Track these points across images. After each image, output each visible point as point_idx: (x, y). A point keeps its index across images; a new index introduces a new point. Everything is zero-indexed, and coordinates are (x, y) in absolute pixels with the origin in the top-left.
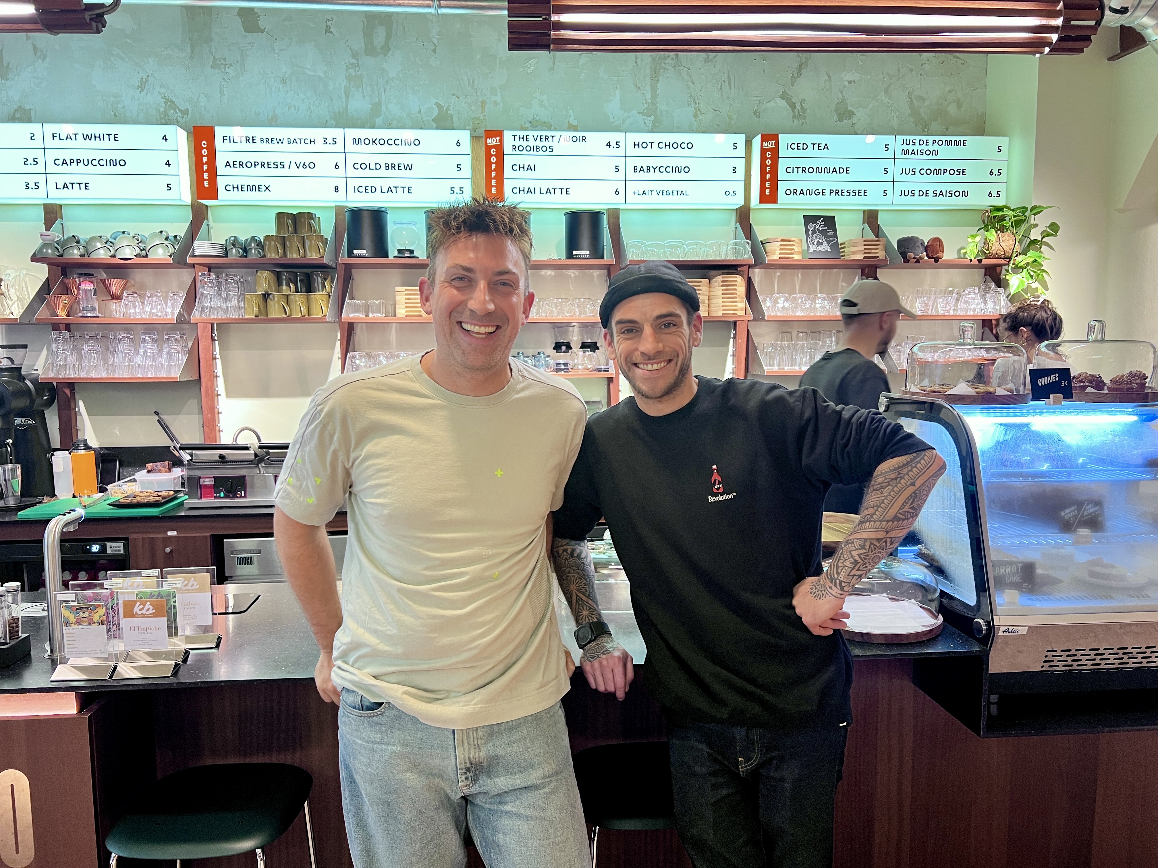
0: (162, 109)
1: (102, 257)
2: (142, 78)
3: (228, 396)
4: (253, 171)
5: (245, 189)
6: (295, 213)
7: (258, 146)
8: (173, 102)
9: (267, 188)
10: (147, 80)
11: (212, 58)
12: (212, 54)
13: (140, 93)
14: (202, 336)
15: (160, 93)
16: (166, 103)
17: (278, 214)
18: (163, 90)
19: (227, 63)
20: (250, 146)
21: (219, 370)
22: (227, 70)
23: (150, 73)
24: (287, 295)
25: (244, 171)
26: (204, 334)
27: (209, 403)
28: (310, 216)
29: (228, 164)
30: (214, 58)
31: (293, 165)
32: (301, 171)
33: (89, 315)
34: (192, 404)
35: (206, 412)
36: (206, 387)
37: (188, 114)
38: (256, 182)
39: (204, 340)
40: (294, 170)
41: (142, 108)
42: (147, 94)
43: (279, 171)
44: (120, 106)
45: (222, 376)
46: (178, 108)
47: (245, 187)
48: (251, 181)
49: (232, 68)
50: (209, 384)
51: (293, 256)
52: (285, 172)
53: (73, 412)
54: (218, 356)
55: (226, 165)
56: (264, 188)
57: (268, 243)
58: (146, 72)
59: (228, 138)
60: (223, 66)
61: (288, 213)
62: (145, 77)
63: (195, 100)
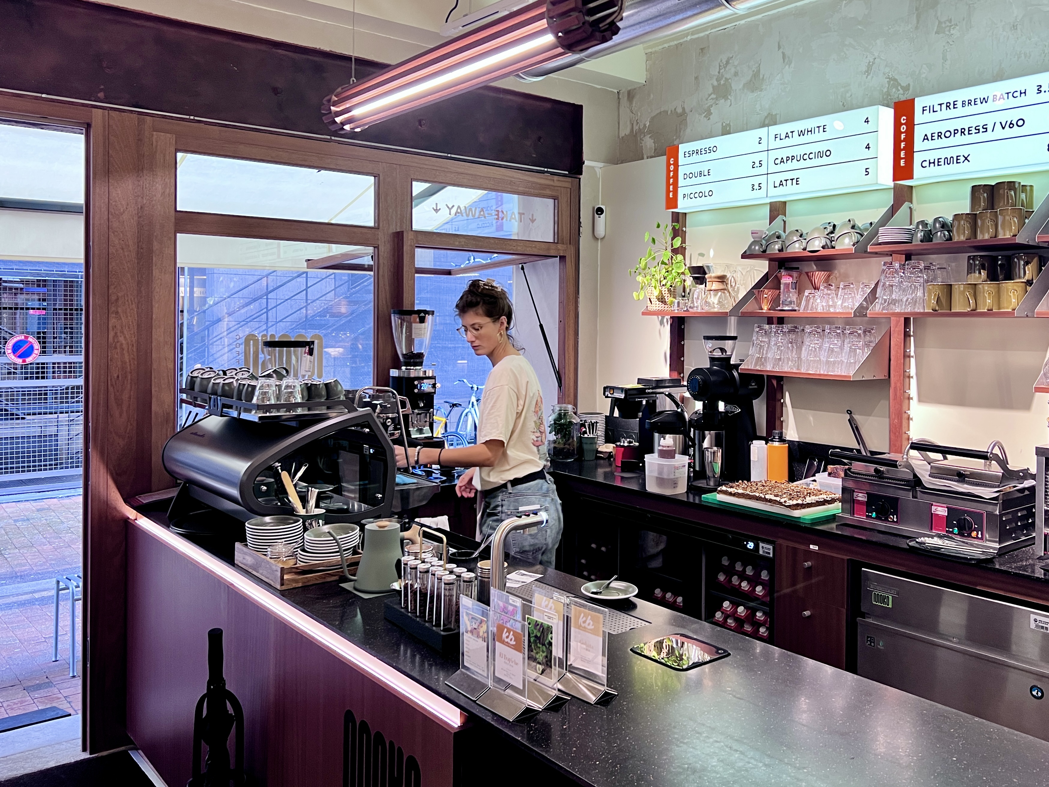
0: (885, 90)
1: (797, 250)
2: (870, 62)
3: (920, 400)
4: (952, 141)
5: (942, 163)
6: (993, 184)
7: (960, 111)
8: (896, 80)
9: (966, 159)
10: (873, 63)
11: (937, 23)
12: (937, 18)
13: (867, 77)
14: (894, 331)
15: (884, 74)
16: (889, 82)
17: (973, 187)
18: (887, 70)
19: (953, 23)
20: (952, 113)
21: (913, 371)
22: (952, 32)
23: (876, 54)
24: (975, 284)
25: (944, 142)
26: (897, 329)
27: (897, 407)
28: (1011, 185)
29: (926, 138)
30: (940, 23)
31: (998, 125)
32: (1008, 132)
33: (786, 308)
34: (883, 405)
35: (893, 416)
36: (895, 388)
37: (909, 90)
38: (953, 153)
39: (896, 335)
40: (999, 133)
41: (867, 93)
42: (872, 77)
43: (982, 137)
44: (848, 95)
45: (915, 377)
46: (900, 85)
47: (942, 161)
48: (948, 153)
49: (957, 27)
50: (898, 385)
51: (984, 236)
52: (989, 136)
53: (778, 404)
54: (912, 354)
55: (924, 139)
56: (962, 159)
57: (956, 223)
58: (874, 55)
59: (928, 108)
60: (948, 28)
61: (985, 185)
62: (872, 60)
63: (917, 72)
